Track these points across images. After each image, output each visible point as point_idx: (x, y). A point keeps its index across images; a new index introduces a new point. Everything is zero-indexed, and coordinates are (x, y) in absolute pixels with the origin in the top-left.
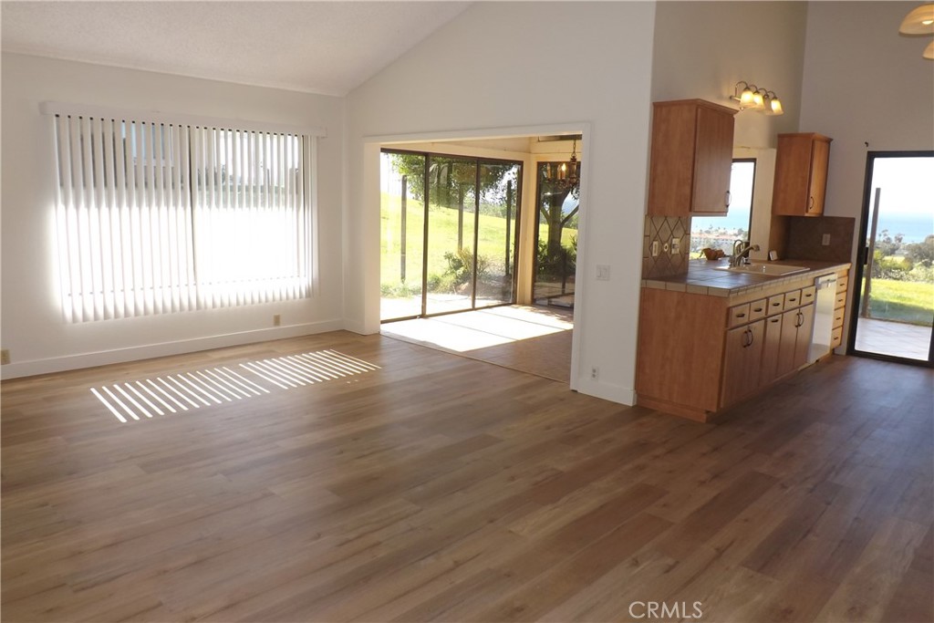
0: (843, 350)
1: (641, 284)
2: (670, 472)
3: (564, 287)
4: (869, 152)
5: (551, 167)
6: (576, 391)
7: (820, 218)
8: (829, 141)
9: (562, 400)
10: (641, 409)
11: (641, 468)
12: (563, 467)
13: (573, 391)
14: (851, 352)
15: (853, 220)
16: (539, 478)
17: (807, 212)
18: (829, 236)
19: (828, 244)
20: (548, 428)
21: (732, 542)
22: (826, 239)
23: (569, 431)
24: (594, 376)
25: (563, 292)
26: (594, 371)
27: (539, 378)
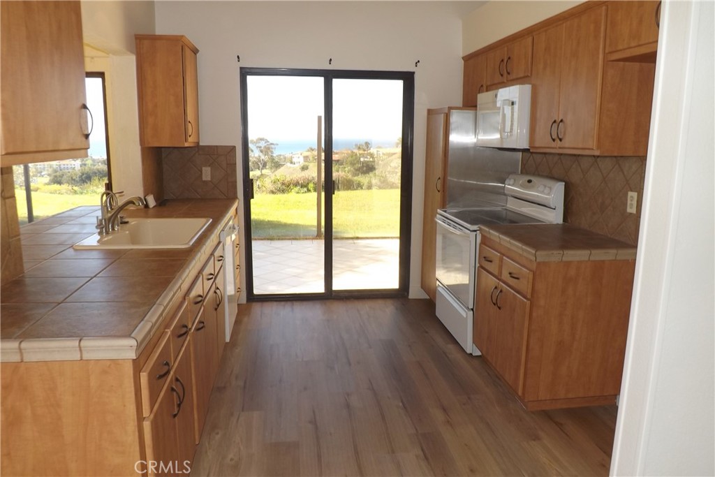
0: (244, 300)
4: (241, 68)
7: (198, 147)
15: (234, 147)
17: (187, 141)
18: (209, 169)
19: (209, 178)
22: (207, 174)
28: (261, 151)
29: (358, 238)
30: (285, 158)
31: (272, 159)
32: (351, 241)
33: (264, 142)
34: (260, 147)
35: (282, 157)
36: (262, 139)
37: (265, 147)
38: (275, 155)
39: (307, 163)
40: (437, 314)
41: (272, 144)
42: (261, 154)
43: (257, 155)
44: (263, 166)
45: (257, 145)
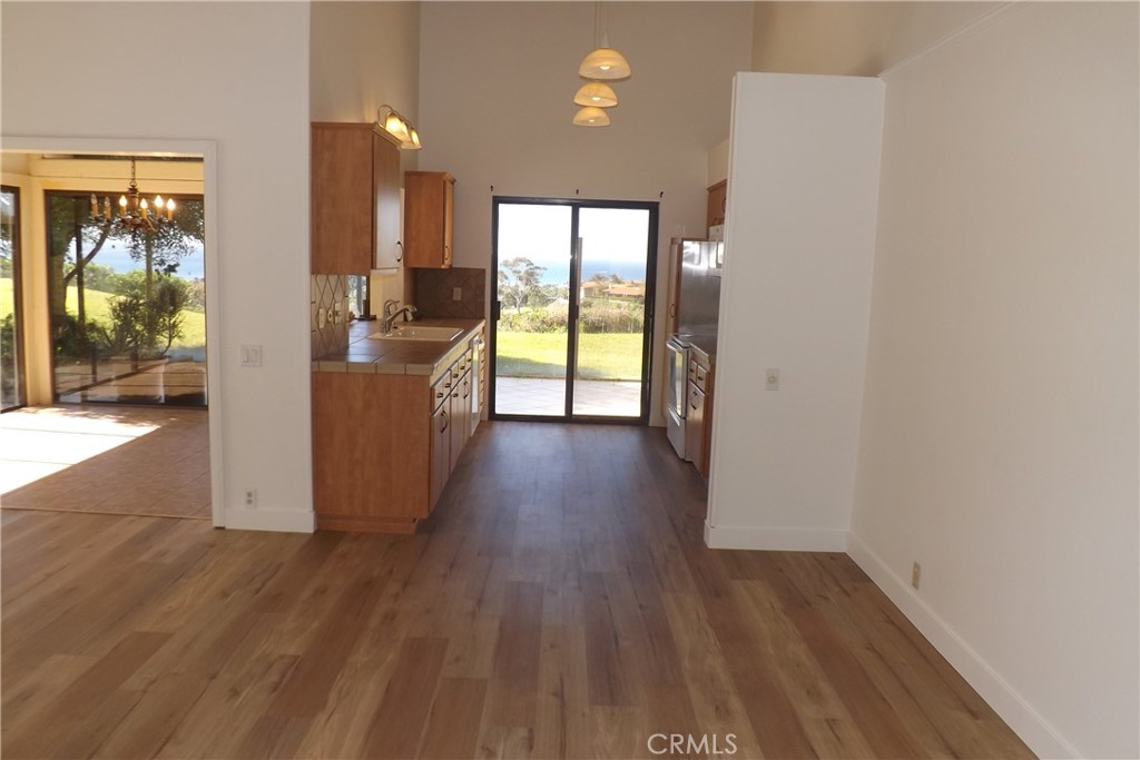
0: (486, 418)
1: (312, 367)
2: (428, 611)
3: (94, 373)
4: (494, 197)
5: (98, 198)
6: (223, 528)
7: (451, 269)
8: (453, 182)
9: (212, 546)
10: (327, 535)
11: (390, 617)
12: (293, 649)
13: (218, 528)
14: (493, 417)
15: (484, 271)
16: (273, 677)
17: (443, 263)
18: (460, 290)
19: (459, 298)
20: (225, 594)
21: (562, 680)
22: (458, 294)
23: (257, 591)
24: (249, 502)
25: (95, 379)
26: (249, 495)
27: (154, 520)
28: (520, 279)
29: (619, 380)
30: (557, 290)
31: (537, 293)
32: (611, 383)
33: (525, 264)
34: (519, 272)
35: (552, 289)
36: (521, 260)
37: (527, 272)
38: (540, 285)
39: (589, 299)
40: (669, 436)
41: (537, 268)
42: (519, 283)
43: (513, 284)
44: (522, 302)
45: (515, 269)
